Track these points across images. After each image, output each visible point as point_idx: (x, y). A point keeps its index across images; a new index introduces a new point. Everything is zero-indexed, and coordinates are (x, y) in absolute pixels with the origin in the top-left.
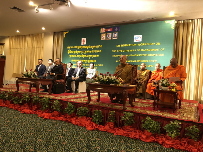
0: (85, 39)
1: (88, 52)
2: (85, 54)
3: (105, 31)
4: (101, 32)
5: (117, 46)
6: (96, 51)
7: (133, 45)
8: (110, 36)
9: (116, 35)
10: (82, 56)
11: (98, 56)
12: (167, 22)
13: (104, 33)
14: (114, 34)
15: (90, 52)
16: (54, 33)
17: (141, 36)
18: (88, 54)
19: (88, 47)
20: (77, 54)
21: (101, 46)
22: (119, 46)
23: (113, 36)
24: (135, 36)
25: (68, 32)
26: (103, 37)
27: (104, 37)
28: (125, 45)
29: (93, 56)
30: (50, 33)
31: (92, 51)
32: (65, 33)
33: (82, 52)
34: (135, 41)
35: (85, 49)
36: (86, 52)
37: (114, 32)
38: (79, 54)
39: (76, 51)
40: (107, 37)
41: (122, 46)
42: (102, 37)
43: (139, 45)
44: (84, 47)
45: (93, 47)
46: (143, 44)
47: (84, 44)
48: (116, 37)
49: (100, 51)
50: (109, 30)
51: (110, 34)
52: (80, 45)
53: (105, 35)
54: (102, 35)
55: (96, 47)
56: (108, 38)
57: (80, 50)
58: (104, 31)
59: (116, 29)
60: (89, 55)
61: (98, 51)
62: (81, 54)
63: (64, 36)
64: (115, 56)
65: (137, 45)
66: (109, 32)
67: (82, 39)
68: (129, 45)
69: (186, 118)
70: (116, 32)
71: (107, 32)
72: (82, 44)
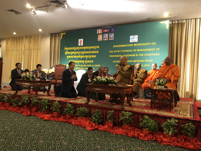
0: (82, 40)
1: (85, 52)
2: (82, 55)
3: (102, 32)
4: (98, 33)
5: (114, 46)
6: (93, 52)
7: (129, 45)
8: (107, 37)
9: (112, 36)
10: (79, 57)
11: (95, 56)
12: (162, 22)
13: (100, 34)
14: (110, 34)
15: (87, 52)
16: (51, 34)
17: (137, 36)
18: (85, 54)
19: (85, 48)
20: (75, 55)
21: (98, 47)
22: (116, 46)
23: (110, 37)
24: (131, 37)
25: (65, 33)
26: (100, 38)
27: (101, 37)
28: (121, 46)
29: (91, 56)
30: (47, 35)
31: (89, 52)
32: (62, 34)
33: (79, 53)
34: (131, 41)
35: (82, 50)
36: (83, 53)
37: (110, 33)
38: (77, 55)
39: (74, 52)
40: (104, 37)
41: (119, 46)
42: (99, 38)
43: (135, 45)
44: (81, 48)
45: (91, 47)
46: (139, 44)
47: (81, 45)
48: (112, 38)
49: (98, 52)
50: (106, 31)
51: (107, 35)
52: (77, 46)
53: (101, 35)
54: (99, 36)
55: (93, 47)
56: (105, 39)
57: (77, 51)
58: (100, 32)
59: (113, 30)
60: (87, 56)
61: (95, 52)
62: (79, 55)
63: (61, 38)
64: (112, 56)
65: (133, 45)
66: (106, 33)
67: (79, 40)
68: (126, 45)
69: (182, 116)
70: (112, 32)
71: (103, 33)
72: (79, 45)
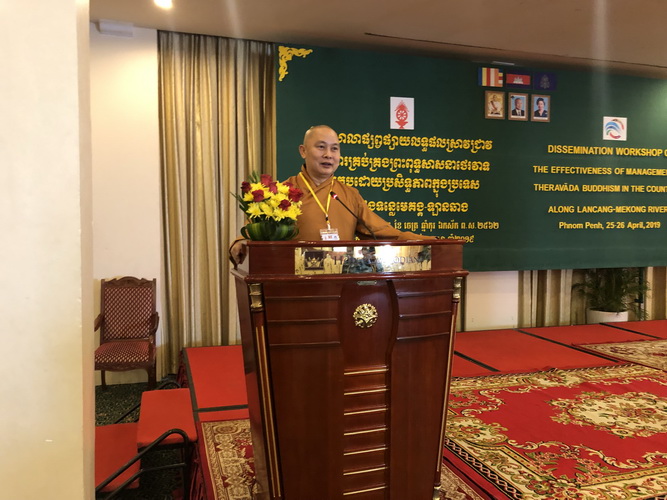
0: (409, 103)
1: (425, 164)
2: (414, 176)
3: (501, 82)
4: (484, 84)
5: (553, 149)
6: (464, 165)
8: (523, 105)
10: (397, 183)
11: (474, 185)
13: (496, 89)
14: (535, 98)
15: (438, 165)
16: (161, 32)
18: (425, 174)
19: (425, 143)
20: (371, 175)
21: (488, 145)
22: (558, 149)
23: (535, 108)
26: (495, 107)
27: (499, 105)
29: (455, 184)
31: (448, 165)
32: (286, 54)
33: (396, 163)
35: (414, 152)
36: (418, 164)
38: (383, 172)
39: (365, 160)
40: (512, 107)
41: (567, 149)
42: (490, 107)
44: (404, 141)
45: (453, 144)
48: (544, 115)
49: (486, 166)
50: (518, 81)
51: (523, 98)
53: (500, 97)
54: (490, 96)
55: (466, 144)
56: (514, 113)
57: (383, 152)
58: (496, 81)
59: (545, 83)
60: (436, 181)
61: (475, 166)
62: (394, 176)
64: (544, 187)
65: (614, 151)
66: (519, 89)
67: (395, 102)
68: (591, 151)
70: (541, 91)
71: (507, 89)
72: (394, 125)
